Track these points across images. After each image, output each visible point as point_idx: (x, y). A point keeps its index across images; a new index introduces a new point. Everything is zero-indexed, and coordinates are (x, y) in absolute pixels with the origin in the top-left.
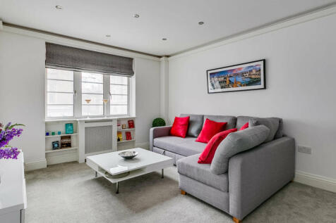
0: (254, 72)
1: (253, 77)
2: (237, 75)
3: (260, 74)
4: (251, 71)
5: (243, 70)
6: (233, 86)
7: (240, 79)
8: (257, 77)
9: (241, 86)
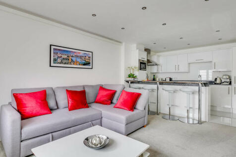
0: (87, 58)
1: (87, 60)
2: (77, 56)
3: (90, 60)
4: (86, 57)
5: (81, 55)
6: (74, 64)
7: (79, 60)
8: (89, 61)
9: (79, 65)
